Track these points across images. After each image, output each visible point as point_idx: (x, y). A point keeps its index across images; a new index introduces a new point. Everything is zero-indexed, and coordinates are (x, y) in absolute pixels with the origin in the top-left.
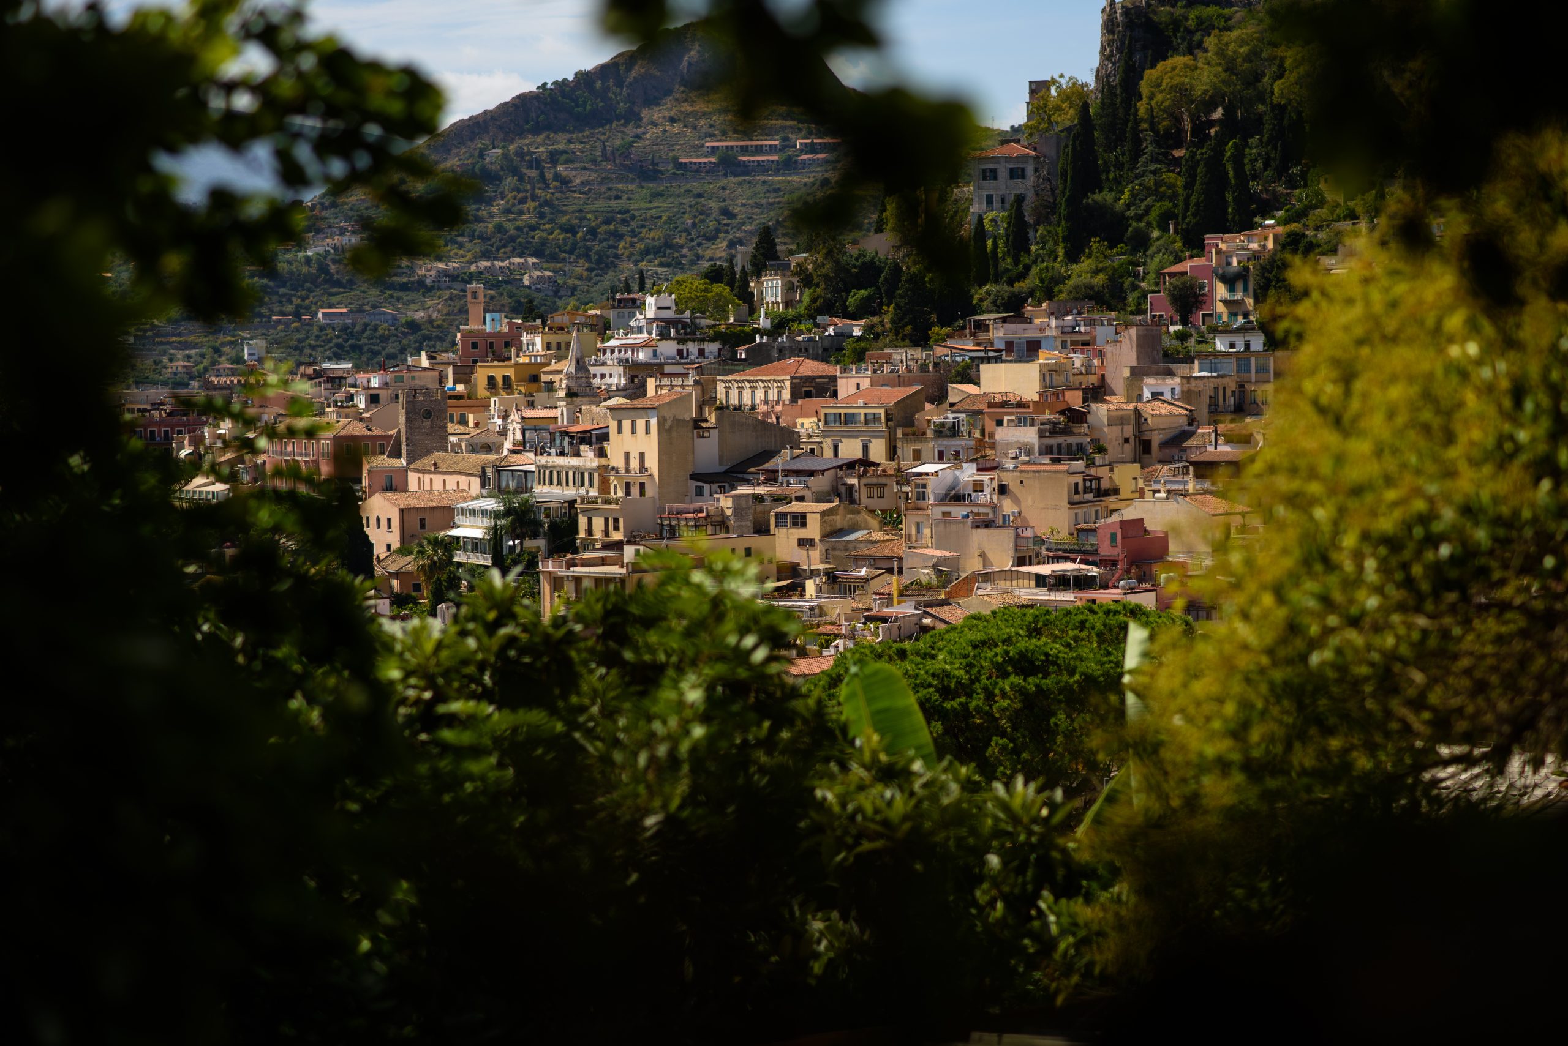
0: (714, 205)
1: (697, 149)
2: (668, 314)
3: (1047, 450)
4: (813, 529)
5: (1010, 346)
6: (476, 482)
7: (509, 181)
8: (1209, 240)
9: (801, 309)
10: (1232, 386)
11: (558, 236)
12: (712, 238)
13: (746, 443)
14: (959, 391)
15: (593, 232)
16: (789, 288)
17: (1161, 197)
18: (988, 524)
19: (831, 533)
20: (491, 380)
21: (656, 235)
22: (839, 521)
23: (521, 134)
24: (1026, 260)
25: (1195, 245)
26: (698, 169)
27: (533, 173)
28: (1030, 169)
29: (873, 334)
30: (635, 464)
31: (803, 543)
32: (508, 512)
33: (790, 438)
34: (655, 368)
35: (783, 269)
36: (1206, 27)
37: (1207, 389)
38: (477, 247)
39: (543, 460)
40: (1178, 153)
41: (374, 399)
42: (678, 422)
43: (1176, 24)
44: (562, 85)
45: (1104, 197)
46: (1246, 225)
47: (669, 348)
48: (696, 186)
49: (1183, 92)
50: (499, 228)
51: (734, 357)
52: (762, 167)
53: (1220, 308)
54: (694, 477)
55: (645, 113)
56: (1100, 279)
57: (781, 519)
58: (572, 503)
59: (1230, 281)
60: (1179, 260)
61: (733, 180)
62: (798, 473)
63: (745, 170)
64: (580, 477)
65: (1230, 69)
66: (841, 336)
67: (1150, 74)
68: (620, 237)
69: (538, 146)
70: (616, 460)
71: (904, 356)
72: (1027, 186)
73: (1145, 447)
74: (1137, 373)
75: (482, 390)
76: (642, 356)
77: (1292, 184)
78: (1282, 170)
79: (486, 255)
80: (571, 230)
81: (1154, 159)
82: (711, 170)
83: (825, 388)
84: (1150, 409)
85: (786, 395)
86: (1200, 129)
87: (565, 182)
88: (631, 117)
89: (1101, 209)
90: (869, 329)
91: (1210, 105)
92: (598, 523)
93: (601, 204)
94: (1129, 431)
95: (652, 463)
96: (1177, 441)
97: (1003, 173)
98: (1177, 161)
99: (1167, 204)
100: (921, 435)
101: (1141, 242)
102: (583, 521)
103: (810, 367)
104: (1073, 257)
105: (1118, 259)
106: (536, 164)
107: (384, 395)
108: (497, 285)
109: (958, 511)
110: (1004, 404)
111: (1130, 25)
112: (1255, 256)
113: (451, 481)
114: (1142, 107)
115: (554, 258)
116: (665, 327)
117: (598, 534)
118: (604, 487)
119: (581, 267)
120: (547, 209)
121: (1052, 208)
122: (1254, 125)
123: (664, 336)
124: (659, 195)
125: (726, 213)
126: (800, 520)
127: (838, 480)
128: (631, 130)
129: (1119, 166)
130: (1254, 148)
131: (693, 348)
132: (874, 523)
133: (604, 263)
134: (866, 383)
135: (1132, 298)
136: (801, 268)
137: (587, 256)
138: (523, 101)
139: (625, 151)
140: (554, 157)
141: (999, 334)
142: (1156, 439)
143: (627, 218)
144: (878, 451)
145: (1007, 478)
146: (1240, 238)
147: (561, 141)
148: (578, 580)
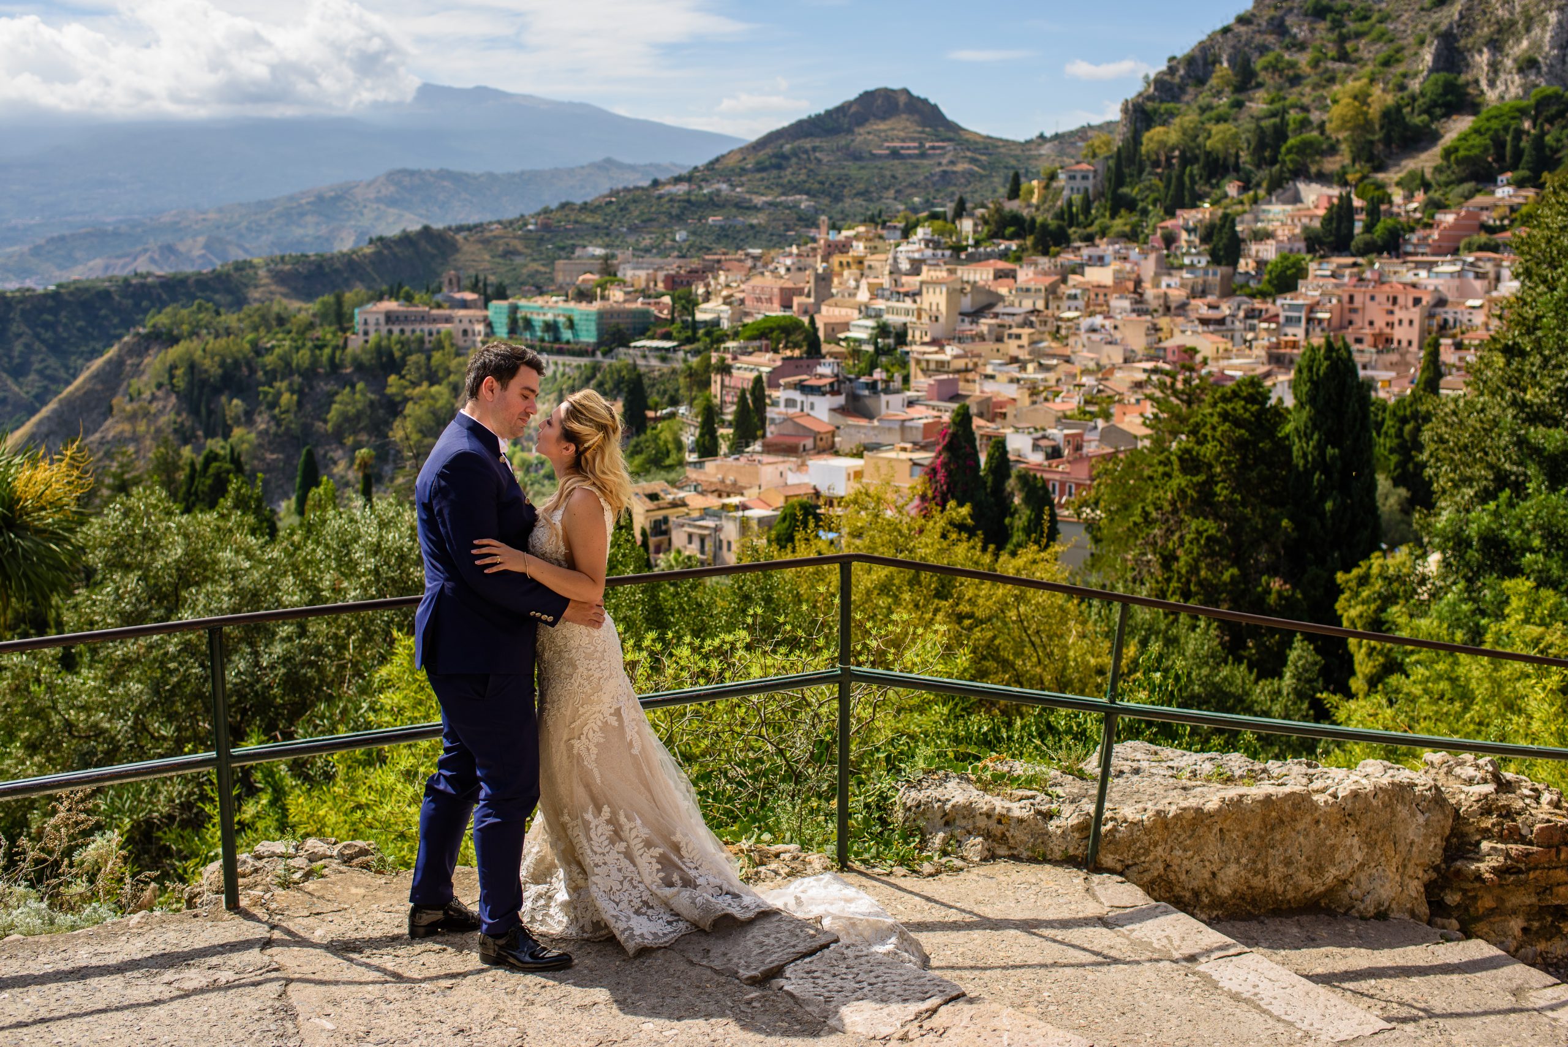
0: (888, 173)
1: (880, 147)
2: (928, 237)
3: (1133, 311)
4: (1025, 341)
5: (1090, 258)
6: (856, 312)
7: (794, 160)
8: (1179, 212)
9: (983, 235)
10: (1200, 281)
11: (816, 186)
12: (887, 188)
13: (983, 300)
14: (1074, 279)
15: (832, 185)
16: (976, 225)
17: (1153, 191)
18: (1110, 343)
19: (1032, 343)
20: (841, 264)
21: (861, 186)
22: (1036, 337)
23: (799, 138)
24: (1090, 218)
25: (1170, 213)
26: (880, 157)
27: (804, 156)
28: (1091, 176)
29: (1022, 249)
30: (934, 308)
31: (1020, 347)
32: (878, 327)
33: (1001, 298)
34: (922, 261)
35: (971, 215)
36: (1172, 114)
37: (1190, 283)
38: (779, 190)
39: (890, 304)
40: (1159, 170)
41: (788, 270)
42: (955, 290)
43: (1155, 111)
44: (818, 116)
45: (1125, 190)
46: (1194, 206)
47: (929, 252)
48: (879, 164)
49: (1162, 144)
50: (790, 182)
51: (958, 257)
52: (910, 156)
53: (1183, 244)
54: (961, 314)
55: (857, 130)
56: (1127, 229)
57: (1010, 336)
58: (905, 324)
59: (1189, 231)
60: (1163, 220)
61: (896, 162)
62: (1008, 314)
63: (903, 157)
64: (907, 312)
65: (1184, 133)
66: (1008, 249)
67: (1146, 136)
68: (844, 186)
69: (807, 144)
70: (926, 306)
71: (1044, 262)
72: (1090, 184)
73: (1168, 309)
74: (1157, 275)
75: (837, 268)
76: (917, 256)
77: (1213, 187)
78: (1208, 181)
79: (784, 194)
80: (822, 183)
81: (1150, 174)
82: (887, 157)
83: (1011, 275)
84: (1170, 292)
85: (991, 277)
86: (1169, 159)
87: (819, 161)
88: (850, 131)
89: (1125, 195)
90: (1019, 246)
91: (1173, 149)
92: (918, 334)
93: (836, 171)
94: (1161, 301)
95: (943, 308)
96: (1183, 307)
97: (1079, 176)
98: (1157, 174)
99: (1156, 195)
100: (1060, 298)
101: (1145, 212)
102: (910, 332)
103: (1002, 265)
104: (1113, 217)
105: (1134, 218)
106: (806, 152)
107: (793, 268)
108: (789, 208)
109: (1096, 337)
110: (1099, 286)
111: (1135, 111)
112: (1200, 221)
113: (844, 311)
114: (1143, 149)
115: (814, 196)
116: (927, 242)
117: (917, 338)
118: (919, 317)
119: (826, 201)
120: (811, 173)
121: (1102, 194)
122: (1195, 159)
123: (927, 246)
124: (862, 168)
125: (894, 177)
126: (1018, 337)
127: (1026, 318)
128: (849, 137)
129: (1131, 176)
130: (1196, 169)
131: (939, 252)
132: (1049, 338)
133: (837, 199)
134: (1031, 275)
135: (1141, 237)
136: (983, 217)
137: (829, 195)
138: (800, 123)
139: (847, 147)
140: (814, 149)
141: (1086, 252)
142: (1173, 306)
143: (848, 178)
144: (1040, 305)
145: (1118, 323)
146: (1193, 212)
147: (817, 142)
148: (928, 361)
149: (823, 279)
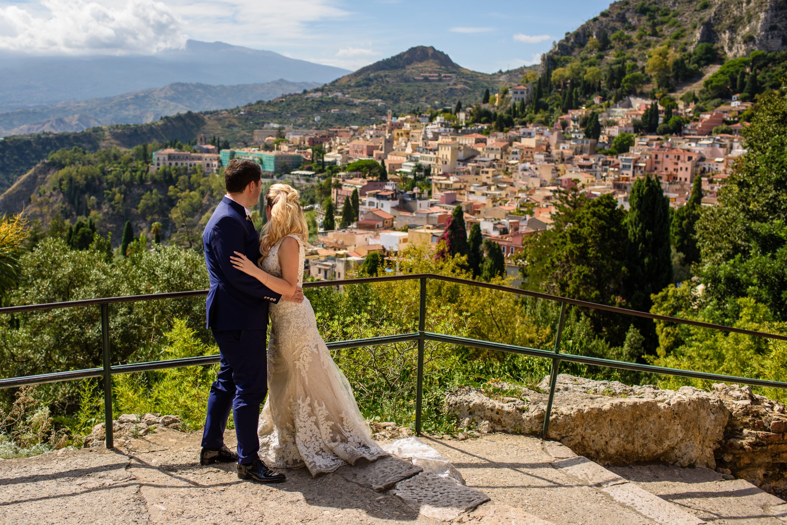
0: (422, 89)
1: (419, 76)
2: (442, 121)
3: (546, 160)
4: (490, 175)
5: (524, 133)
6: (405, 159)
7: (375, 81)
8: (569, 111)
9: (470, 121)
10: (580, 146)
11: (386, 95)
12: (422, 96)
13: (470, 154)
14: (516, 144)
15: (394, 94)
16: (466, 116)
17: (556, 100)
18: (534, 177)
19: (494, 176)
20: (398, 134)
21: (409, 95)
22: (496, 173)
23: (378, 70)
24: (525, 113)
25: (565, 111)
26: (419, 81)
27: (380, 80)
28: (525, 92)
29: (490, 128)
30: (445, 157)
31: (488, 178)
32: (416, 166)
33: (479, 153)
34: (439, 134)
35: (464, 111)
36: (567, 62)
37: (575, 147)
38: (367, 96)
39: (422, 155)
40: (560, 90)
41: (371, 137)
42: (455, 148)
43: (558, 60)
44: (388, 60)
45: (542, 99)
46: (577, 108)
47: (442, 129)
48: (418, 84)
49: (562, 76)
50: (373, 92)
51: (457, 132)
52: (434, 81)
53: (572, 127)
54: (458, 160)
55: (407, 67)
56: (543, 119)
57: (483, 172)
58: (430, 165)
59: (574, 121)
60: (561, 115)
61: (427, 83)
62: (482, 161)
63: (430, 81)
64: (431, 159)
65: (573, 71)
66: (482, 128)
67: (554, 73)
68: (400, 95)
69: (382, 73)
70: (440, 156)
71: (501, 135)
72: (524, 96)
73: (563, 160)
74: (558, 143)
75: (396, 136)
76: (436, 131)
77: (587, 99)
78: (584, 96)
79: (370, 98)
80: (389, 93)
81: (555, 91)
82: (422, 81)
83: (484, 141)
84: (565, 151)
85: (474, 142)
86: (565, 84)
87: (388, 82)
88: (403, 67)
89: (543, 102)
90: (488, 127)
91: (567, 79)
92: (436, 170)
93: (396, 87)
94: (560, 156)
95: (449, 157)
96: (570, 159)
97: (519, 92)
98: (559, 92)
99: (558, 102)
100: (508, 154)
101: (552, 111)
102: (432, 169)
103: (479, 136)
104: (536, 113)
105: (547, 114)
106: (381, 77)
107: (374, 136)
108: (372, 106)
109: (526, 173)
110: (528, 148)
111: (548, 59)
112: (580, 116)
113: (399, 158)
114: (552, 79)
115: (385, 100)
116: (442, 124)
117: (436, 172)
118: (437, 162)
119: (391, 102)
120: (384, 88)
121: (531, 101)
122: (578, 85)
123: (442, 126)
124: (409, 86)
125: (425, 91)
126: (487, 172)
127: (491, 163)
128: (403, 71)
129: (546, 92)
130: (579, 89)
131: (448, 129)
132: (503, 174)
133: (397, 101)
134: (494, 141)
135: (550, 123)
136: (470, 112)
137: (392, 99)
138: (378, 63)
139: (402, 75)
140: (385, 76)
141: (522, 130)
142: (566, 158)
143: (402, 91)
144: (498, 157)
145: (538, 167)
146: (577, 111)
147: (387, 73)
148: (441, 184)
149: (389, 142)
